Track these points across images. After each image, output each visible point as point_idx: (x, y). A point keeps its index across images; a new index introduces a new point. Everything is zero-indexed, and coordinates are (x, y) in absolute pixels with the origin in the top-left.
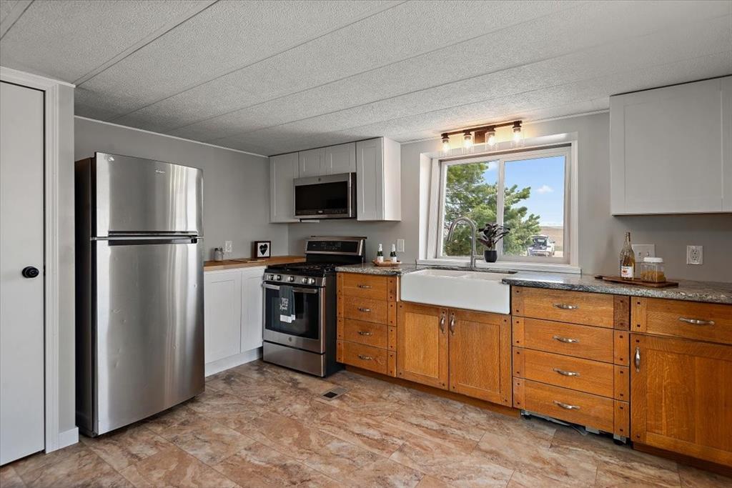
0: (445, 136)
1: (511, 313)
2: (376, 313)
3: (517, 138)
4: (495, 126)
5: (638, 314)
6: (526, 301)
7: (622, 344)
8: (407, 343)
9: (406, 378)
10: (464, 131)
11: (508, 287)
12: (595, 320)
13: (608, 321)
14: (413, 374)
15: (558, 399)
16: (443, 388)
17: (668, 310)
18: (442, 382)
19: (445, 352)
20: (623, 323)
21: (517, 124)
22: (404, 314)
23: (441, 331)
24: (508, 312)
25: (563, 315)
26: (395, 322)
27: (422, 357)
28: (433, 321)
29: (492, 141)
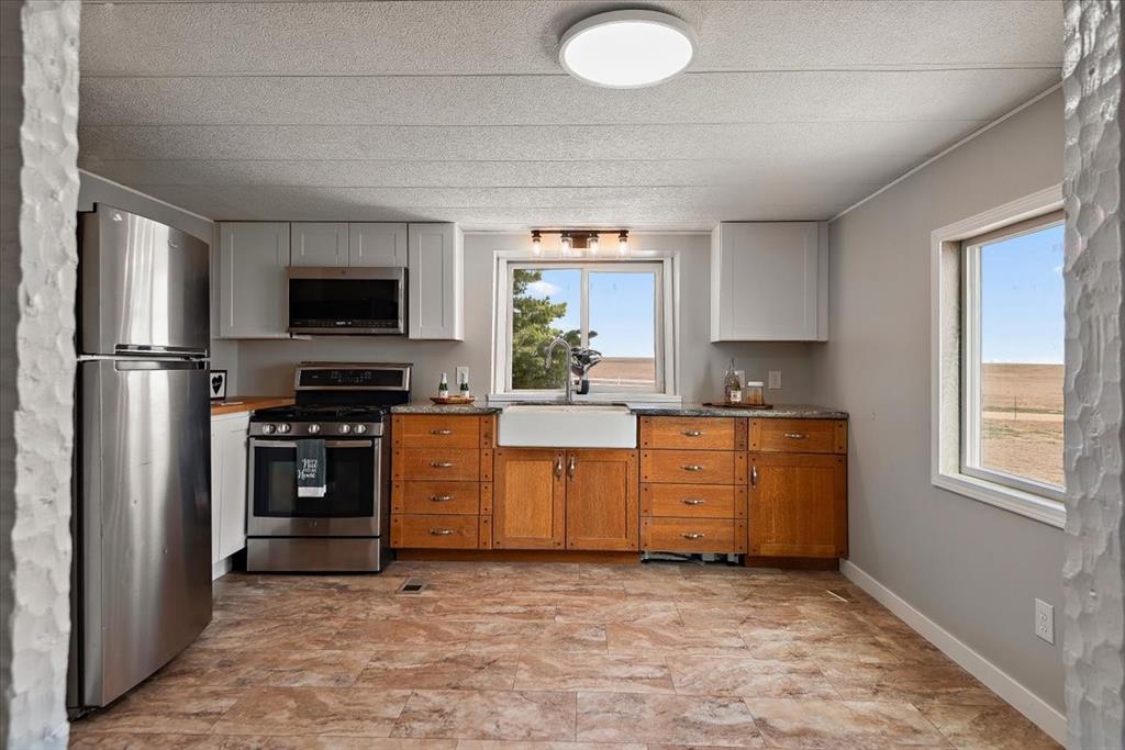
0: (536, 234)
1: (638, 447)
2: (460, 467)
3: (622, 249)
4: (599, 232)
5: (755, 433)
6: (655, 432)
7: (742, 464)
8: (507, 502)
9: (507, 548)
10: (561, 232)
11: (635, 417)
12: (719, 444)
13: (729, 444)
14: (517, 540)
15: (685, 530)
16: (558, 548)
17: (777, 428)
18: (557, 541)
19: (560, 504)
20: (741, 445)
21: (623, 234)
22: (505, 464)
23: (556, 478)
24: (634, 446)
25: (691, 443)
26: (490, 476)
27: (530, 515)
28: (545, 467)
29: (595, 248)
